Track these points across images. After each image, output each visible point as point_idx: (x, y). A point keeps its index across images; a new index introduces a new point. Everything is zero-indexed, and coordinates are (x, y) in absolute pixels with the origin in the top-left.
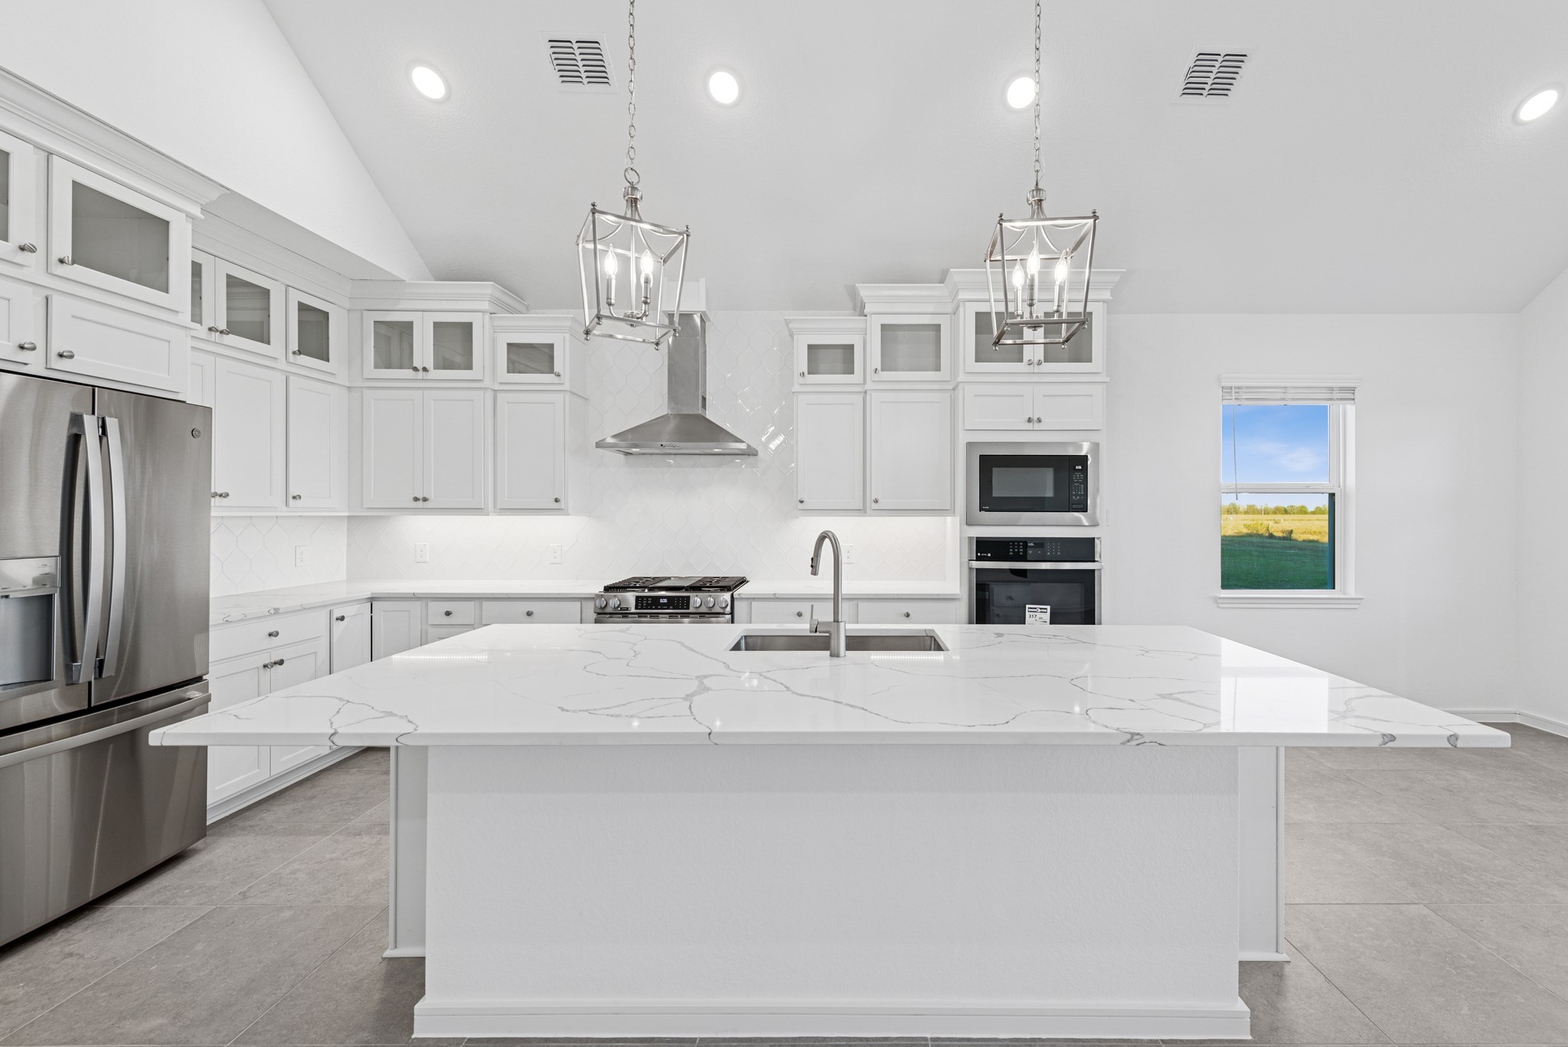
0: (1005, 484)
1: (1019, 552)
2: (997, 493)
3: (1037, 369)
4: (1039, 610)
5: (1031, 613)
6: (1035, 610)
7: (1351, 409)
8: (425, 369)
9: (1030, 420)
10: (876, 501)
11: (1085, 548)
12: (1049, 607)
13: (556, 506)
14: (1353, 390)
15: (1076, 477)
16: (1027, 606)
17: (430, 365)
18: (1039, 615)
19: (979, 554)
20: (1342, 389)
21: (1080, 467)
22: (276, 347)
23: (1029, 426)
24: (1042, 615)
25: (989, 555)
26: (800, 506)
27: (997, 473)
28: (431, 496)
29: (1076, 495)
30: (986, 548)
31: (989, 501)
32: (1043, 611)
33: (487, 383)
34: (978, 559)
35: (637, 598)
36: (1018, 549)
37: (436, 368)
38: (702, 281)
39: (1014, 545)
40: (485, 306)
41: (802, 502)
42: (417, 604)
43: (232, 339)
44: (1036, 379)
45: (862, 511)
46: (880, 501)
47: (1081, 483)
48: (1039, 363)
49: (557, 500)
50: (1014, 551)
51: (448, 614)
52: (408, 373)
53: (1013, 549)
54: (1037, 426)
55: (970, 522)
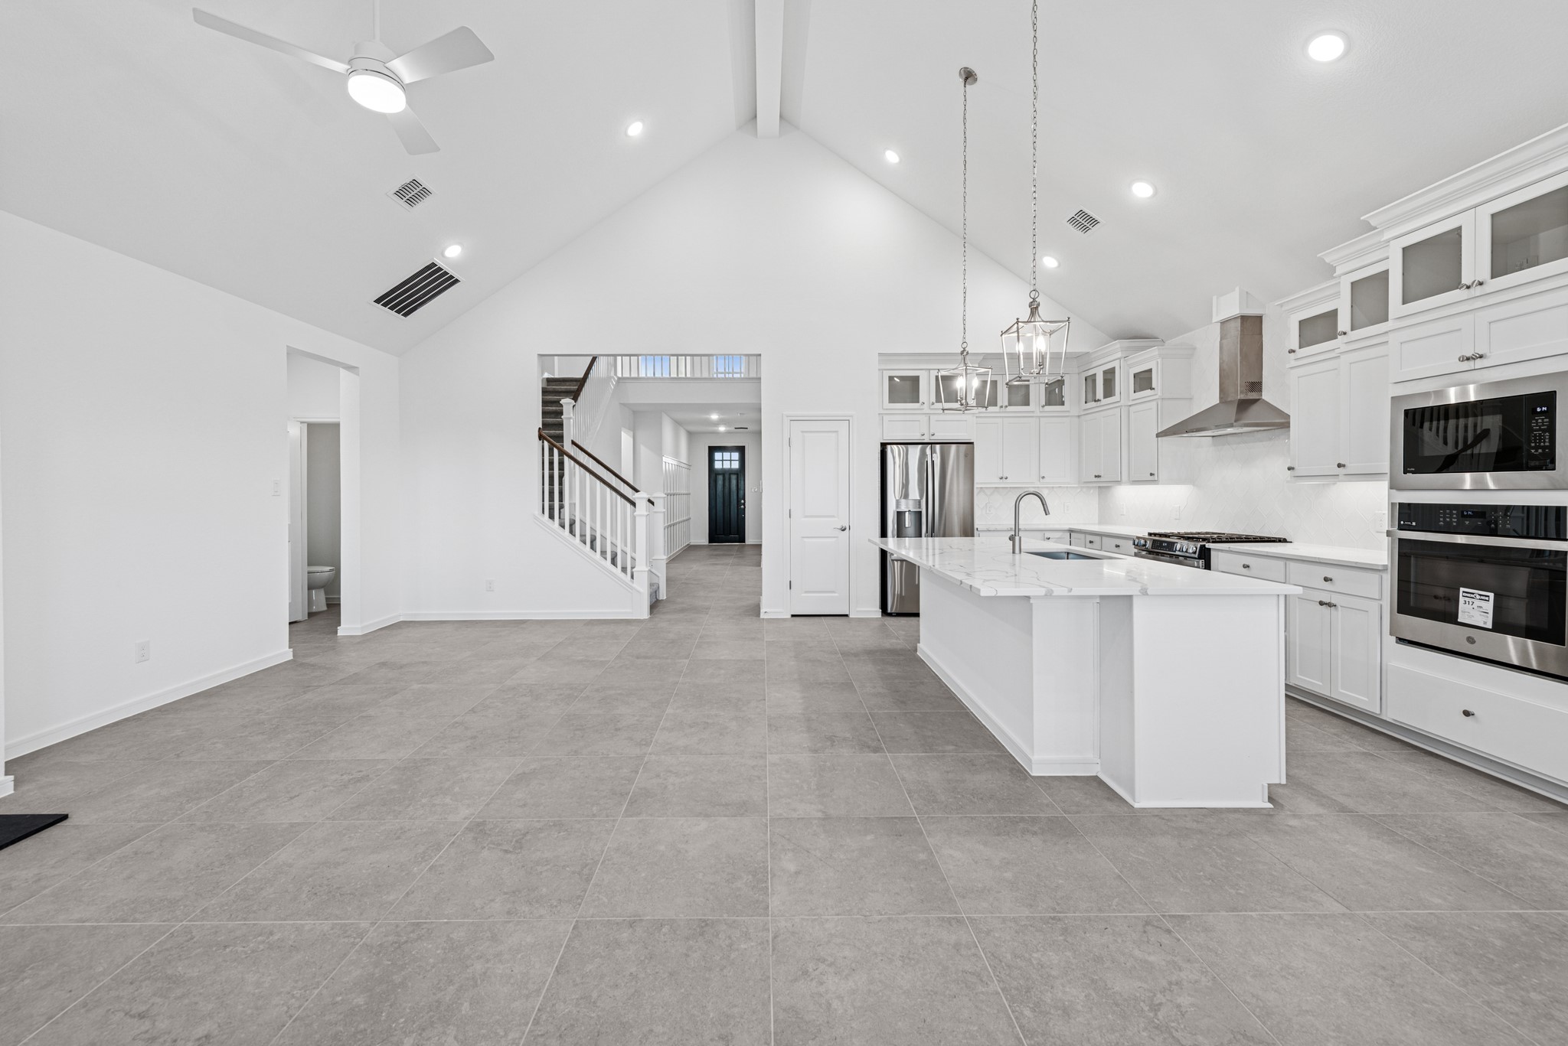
1: (1451, 522)
2: (1425, 450)
4: (1478, 597)
5: (1467, 599)
6: (1472, 596)
8: (1099, 400)
9: (1468, 358)
10: (1342, 466)
12: (1492, 595)
13: (1151, 478)
15: (1537, 423)
16: (1462, 589)
17: (1101, 397)
18: (1477, 603)
19: (1402, 522)
21: (1544, 409)
22: (1033, 406)
23: (1467, 365)
24: (1482, 603)
25: (1414, 524)
26: (1291, 473)
27: (1425, 429)
29: (1536, 448)
30: (1411, 515)
31: (1416, 460)
32: (1486, 599)
33: (1123, 402)
34: (1401, 528)
36: (1451, 518)
37: (1103, 398)
38: (1237, 290)
39: (1445, 513)
40: (1119, 355)
41: (1292, 469)
43: (1010, 408)
44: (1478, 304)
46: (1347, 465)
47: (1544, 431)
49: (1151, 474)
50: (1444, 521)
51: (1091, 542)
52: (1094, 404)
53: (1445, 518)
54: (1478, 364)
55: (1394, 486)
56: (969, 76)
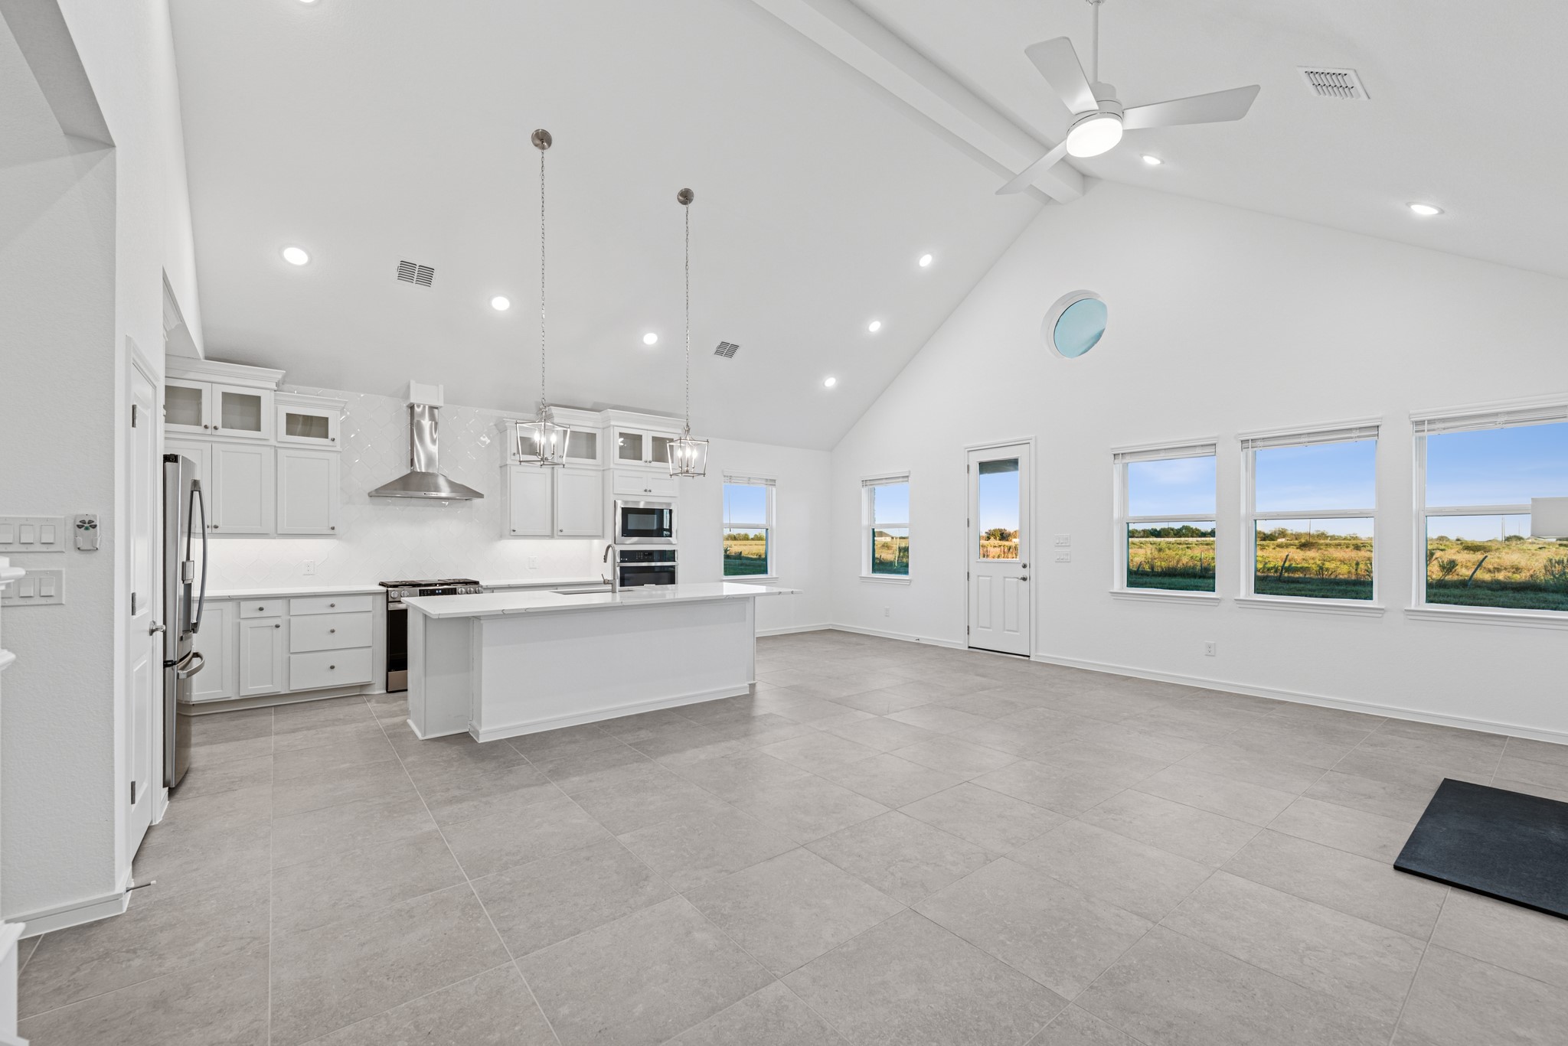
0: (634, 523)
1: (640, 558)
2: (631, 527)
3: (649, 464)
7: (774, 489)
8: (216, 428)
9: (646, 491)
10: (561, 531)
11: (670, 555)
13: (331, 532)
14: (775, 481)
15: (666, 519)
17: (219, 424)
19: (622, 559)
20: (771, 480)
23: (645, 493)
25: (628, 559)
26: (513, 533)
27: (631, 517)
28: (220, 525)
29: (667, 529)
30: (624, 555)
31: (627, 532)
33: (273, 442)
34: (622, 561)
35: (420, 590)
36: (640, 556)
37: (223, 427)
38: (441, 387)
39: (637, 554)
40: (269, 385)
41: (514, 531)
42: (230, 604)
44: (648, 470)
45: (552, 536)
46: (564, 530)
47: (668, 522)
48: (650, 462)
49: (332, 529)
50: (637, 557)
51: (261, 609)
52: (199, 429)
54: (649, 493)
55: (616, 543)
56: (542, 139)
